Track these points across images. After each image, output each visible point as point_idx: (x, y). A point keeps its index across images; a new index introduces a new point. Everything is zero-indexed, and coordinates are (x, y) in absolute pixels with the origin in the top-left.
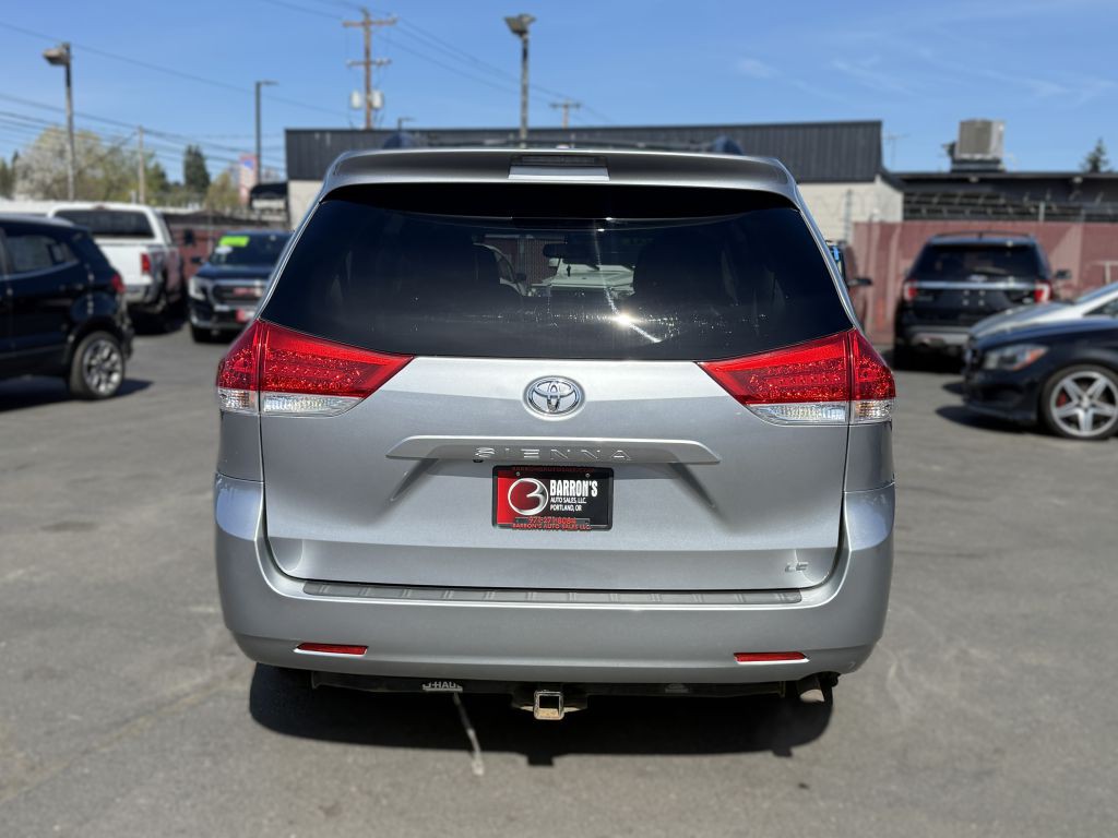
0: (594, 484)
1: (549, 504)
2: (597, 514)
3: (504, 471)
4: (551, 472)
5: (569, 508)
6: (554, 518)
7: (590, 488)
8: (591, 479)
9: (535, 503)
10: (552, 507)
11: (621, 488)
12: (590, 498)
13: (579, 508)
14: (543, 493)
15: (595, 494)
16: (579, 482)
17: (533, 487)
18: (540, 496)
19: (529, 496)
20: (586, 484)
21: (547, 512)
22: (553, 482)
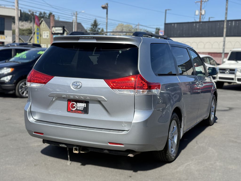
0: (85, 104)
1: (77, 108)
2: (85, 111)
3: (69, 100)
4: (78, 101)
5: (81, 109)
6: (77, 111)
7: (85, 105)
8: (85, 103)
9: (74, 107)
10: (78, 108)
11: (90, 105)
12: (84, 107)
13: (82, 109)
14: (76, 105)
15: (85, 106)
16: (83, 104)
17: (74, 104)
18: (75, 106)
19: (73, 106)
20: (84, 104)
21: (77, 109)
22: (78, 103)
